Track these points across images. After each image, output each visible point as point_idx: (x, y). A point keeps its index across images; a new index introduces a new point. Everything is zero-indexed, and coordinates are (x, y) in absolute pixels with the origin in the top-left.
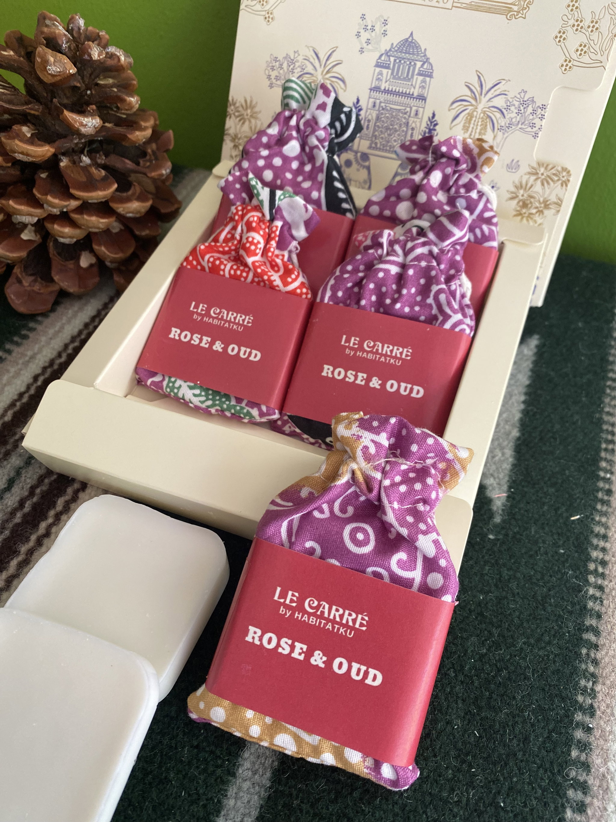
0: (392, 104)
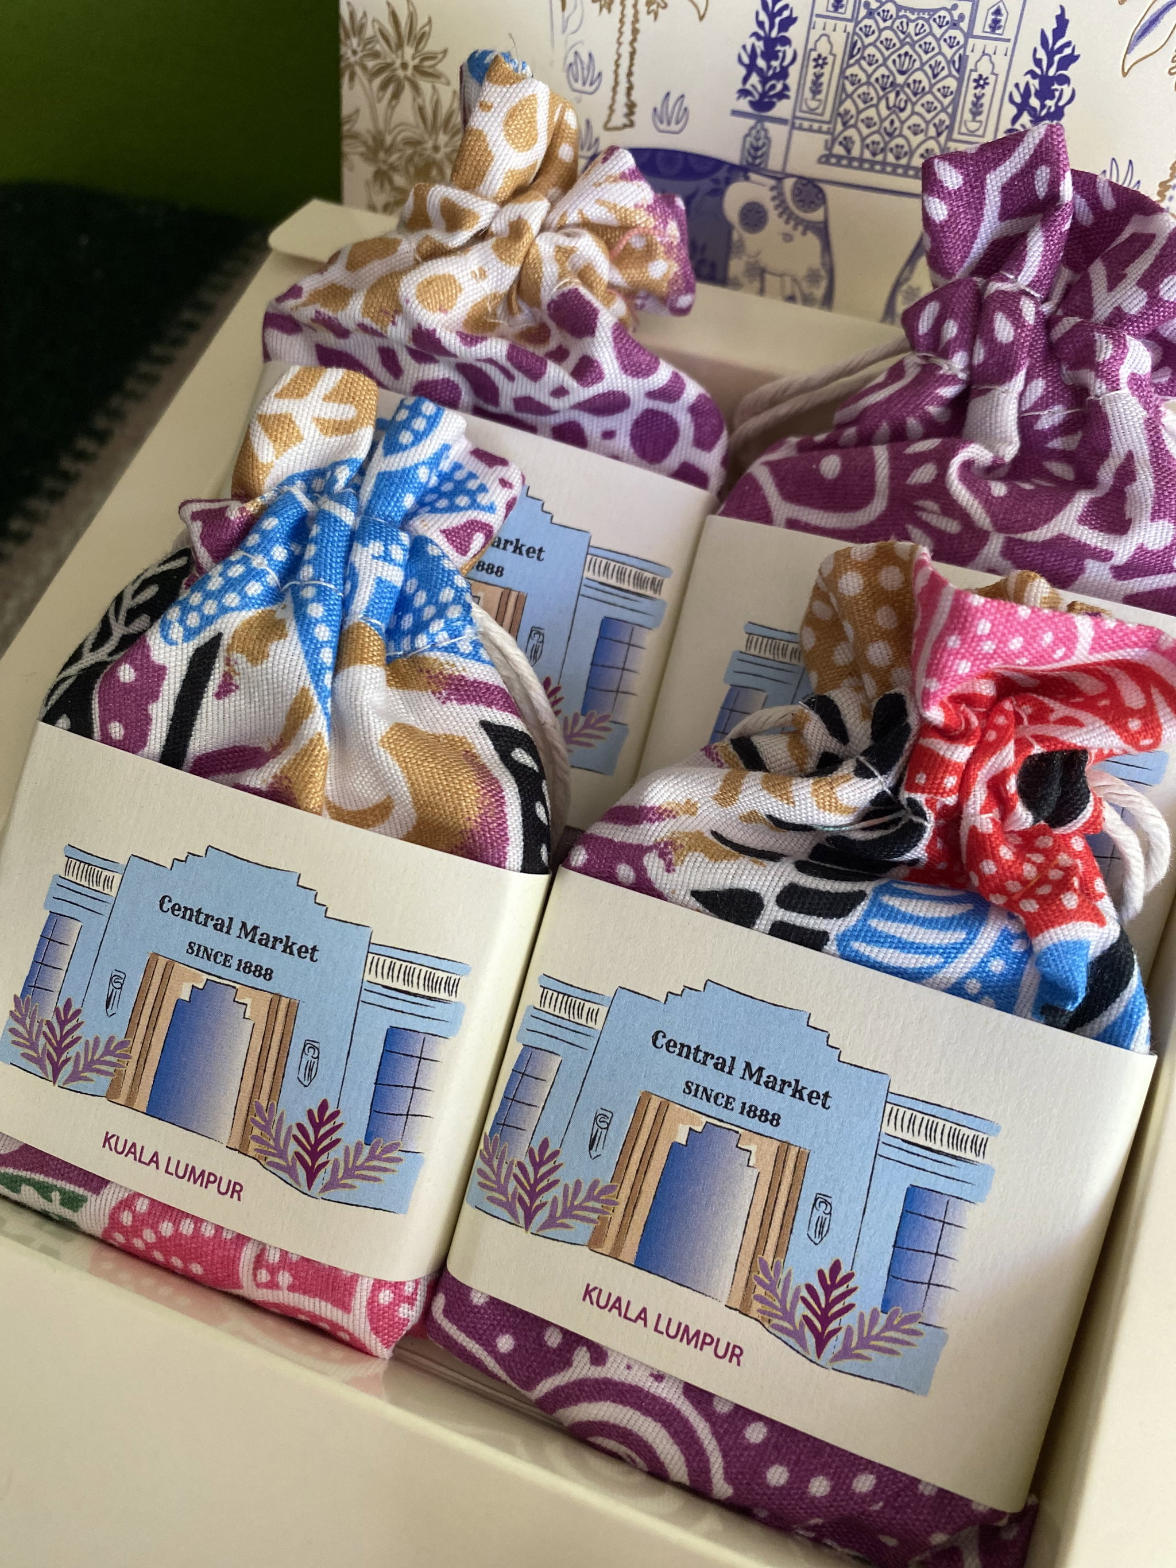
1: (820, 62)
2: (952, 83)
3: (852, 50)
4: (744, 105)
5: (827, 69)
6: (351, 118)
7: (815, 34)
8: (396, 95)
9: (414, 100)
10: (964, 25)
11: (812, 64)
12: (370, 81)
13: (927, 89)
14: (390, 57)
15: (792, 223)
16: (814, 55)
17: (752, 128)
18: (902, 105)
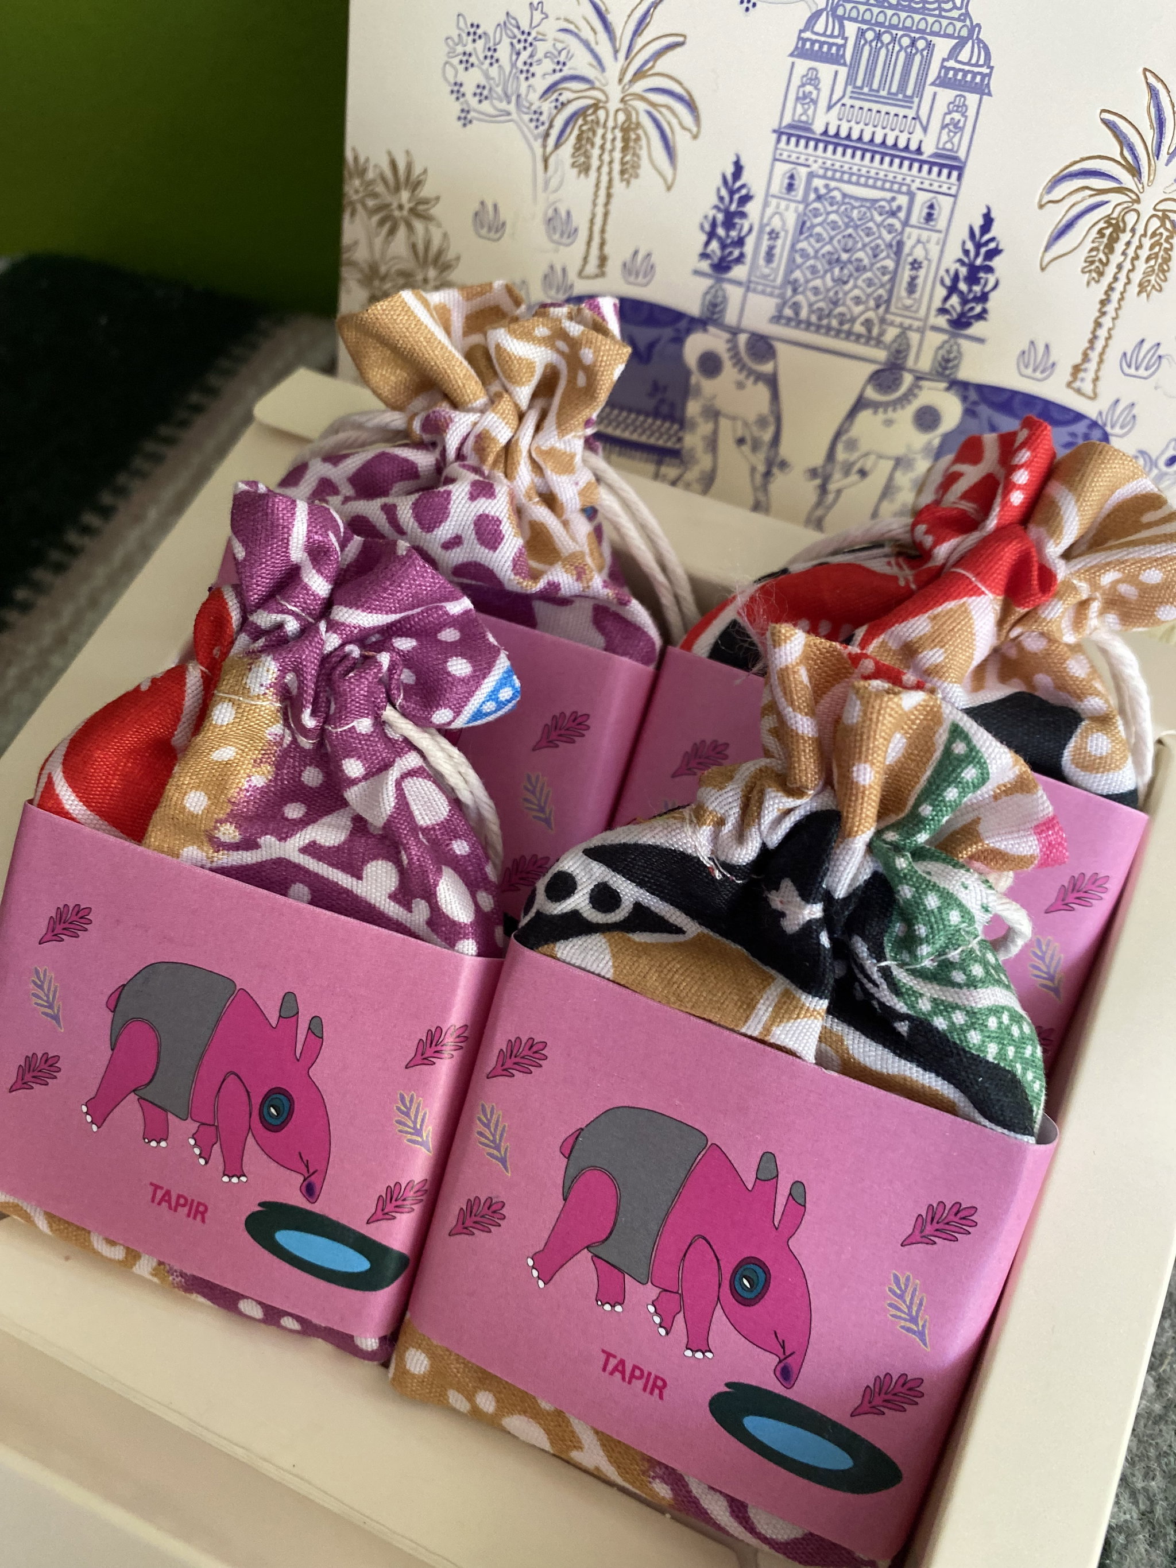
0: (849, 182)
1: (774, 235)
2: (890, 264)
3: (802, 227)
4: (705, 266)
5: (779, 243)
6: (350, 248)
7: (769, 211)
8: (392, 232)
9: (409, 238)
10: (902, 215)
11: (766, 237)
12: (370, 218)
13: (868, 266)
14: (388, 198)
15: (745, 373)
16: (768, 229)
17: (711, 287)
18: (845, 279)
